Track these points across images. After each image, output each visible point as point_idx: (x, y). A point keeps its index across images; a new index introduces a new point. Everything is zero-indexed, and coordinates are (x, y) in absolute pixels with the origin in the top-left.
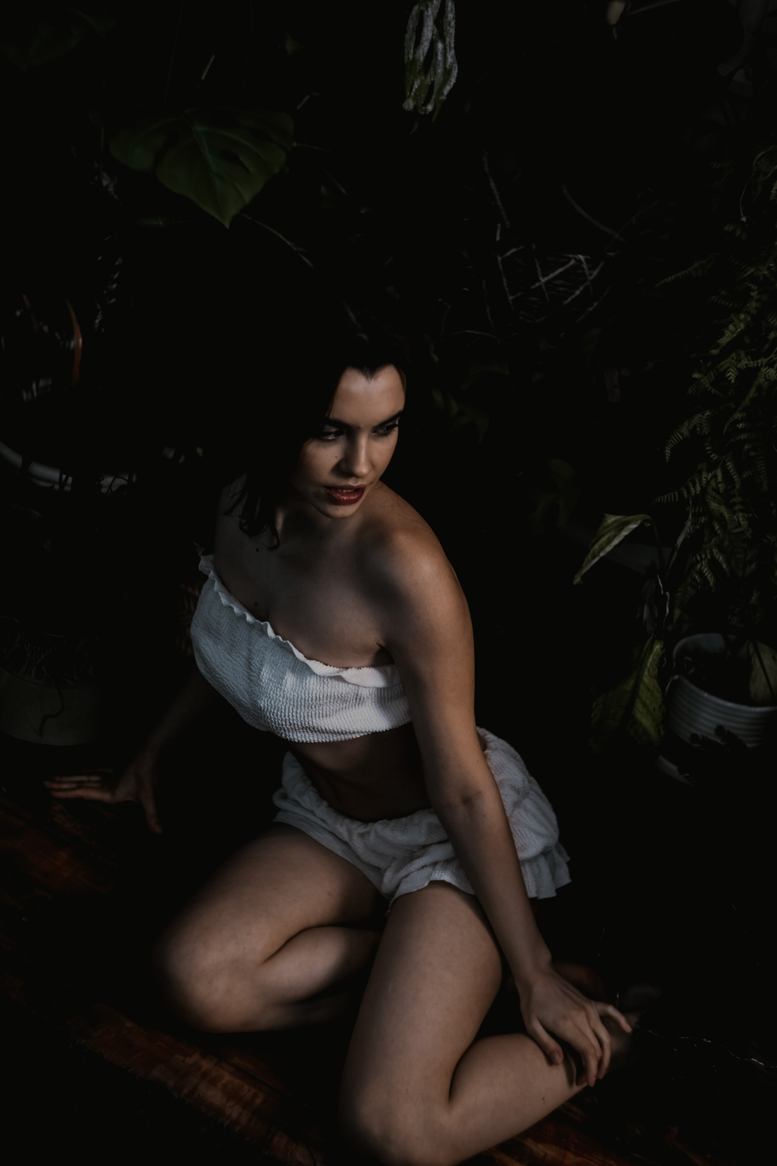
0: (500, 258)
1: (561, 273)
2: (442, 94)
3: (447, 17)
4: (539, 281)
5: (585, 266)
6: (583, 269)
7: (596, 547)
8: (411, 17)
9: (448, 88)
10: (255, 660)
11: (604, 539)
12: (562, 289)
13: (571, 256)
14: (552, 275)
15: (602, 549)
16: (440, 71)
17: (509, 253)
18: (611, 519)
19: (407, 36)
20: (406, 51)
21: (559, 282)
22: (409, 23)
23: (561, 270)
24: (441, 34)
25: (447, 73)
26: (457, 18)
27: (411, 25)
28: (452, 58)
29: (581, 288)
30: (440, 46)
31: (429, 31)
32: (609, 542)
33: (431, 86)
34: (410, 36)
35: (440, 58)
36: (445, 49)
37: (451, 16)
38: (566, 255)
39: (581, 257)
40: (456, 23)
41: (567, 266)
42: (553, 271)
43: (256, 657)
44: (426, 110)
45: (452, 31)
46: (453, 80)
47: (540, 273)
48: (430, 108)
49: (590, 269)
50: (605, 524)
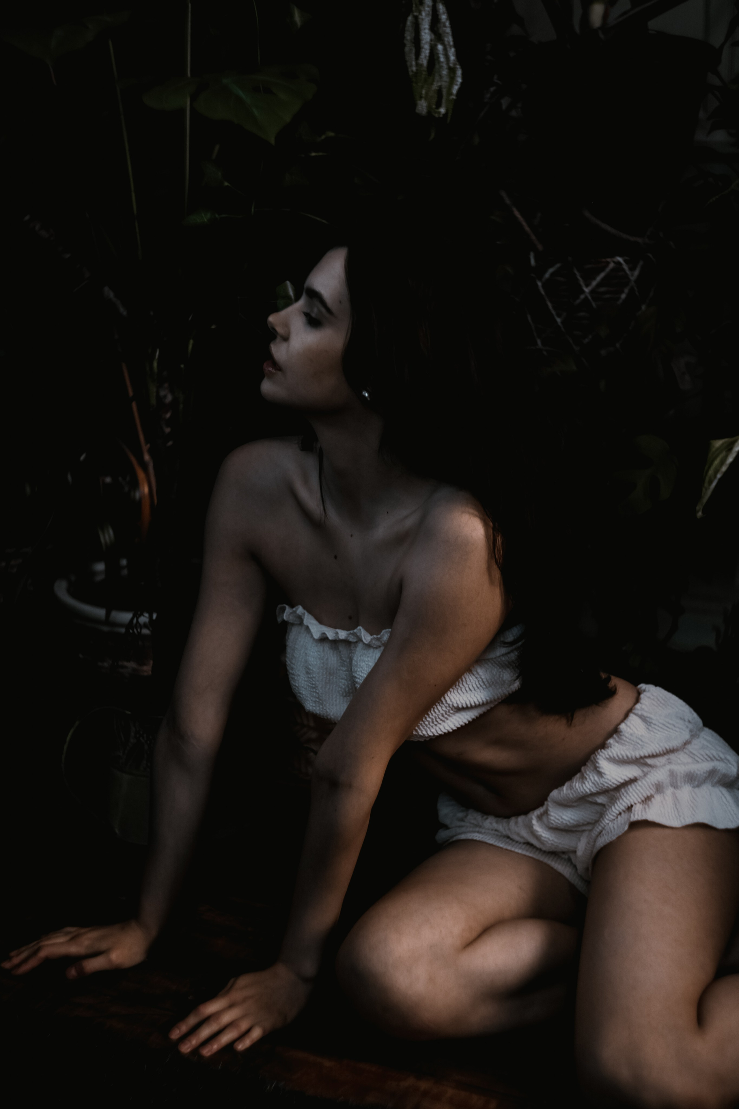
0: (539, 284)
1: (603, 279)
2: (451, 94)
3: (440, 19)
4: (583, 292)
5: (625, 267)
6: (624, 270)
7: (711, 472)
8: (406, 28)
9: (455, 89)
10: (359, 672)
11: (717, 462)
12: (607, 296)
13: (609, 260)
14: (594, 283)
15: (717, 471)
16: (445, 72)
17: (547, 275)
18: (718, 443)
19: (407, 49)
20: (408, 64)
21: (602, 289)
22: (406, 35)
23: (602, 275)
24: (438, 36)
25: (452, 71)
26: (450, 17)
27: (409, 36)
28: (453, 55)
29: (626, 291)
30: (440, 47)
31: (426, 36)
32: (722, 462)
33: (439, 92)
34: (409, 48)
35: (442, 59)
36: (445, 50)
37: (444, 17)
38: (604, 260)
39: (620, 259)
40: (451, 24)
41: (608, 270)
42: (594, 279)
43: (359, 668)
44: (439, 113)
45: (448, 30)
46: (460, 80)
47: (582, 282)
48: (442, 110)
49: (632, 269)
50: (713, 450)
